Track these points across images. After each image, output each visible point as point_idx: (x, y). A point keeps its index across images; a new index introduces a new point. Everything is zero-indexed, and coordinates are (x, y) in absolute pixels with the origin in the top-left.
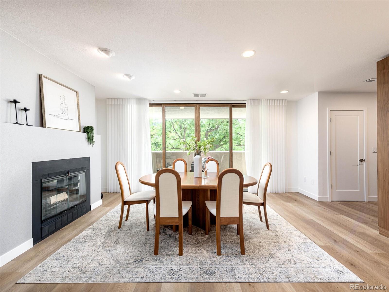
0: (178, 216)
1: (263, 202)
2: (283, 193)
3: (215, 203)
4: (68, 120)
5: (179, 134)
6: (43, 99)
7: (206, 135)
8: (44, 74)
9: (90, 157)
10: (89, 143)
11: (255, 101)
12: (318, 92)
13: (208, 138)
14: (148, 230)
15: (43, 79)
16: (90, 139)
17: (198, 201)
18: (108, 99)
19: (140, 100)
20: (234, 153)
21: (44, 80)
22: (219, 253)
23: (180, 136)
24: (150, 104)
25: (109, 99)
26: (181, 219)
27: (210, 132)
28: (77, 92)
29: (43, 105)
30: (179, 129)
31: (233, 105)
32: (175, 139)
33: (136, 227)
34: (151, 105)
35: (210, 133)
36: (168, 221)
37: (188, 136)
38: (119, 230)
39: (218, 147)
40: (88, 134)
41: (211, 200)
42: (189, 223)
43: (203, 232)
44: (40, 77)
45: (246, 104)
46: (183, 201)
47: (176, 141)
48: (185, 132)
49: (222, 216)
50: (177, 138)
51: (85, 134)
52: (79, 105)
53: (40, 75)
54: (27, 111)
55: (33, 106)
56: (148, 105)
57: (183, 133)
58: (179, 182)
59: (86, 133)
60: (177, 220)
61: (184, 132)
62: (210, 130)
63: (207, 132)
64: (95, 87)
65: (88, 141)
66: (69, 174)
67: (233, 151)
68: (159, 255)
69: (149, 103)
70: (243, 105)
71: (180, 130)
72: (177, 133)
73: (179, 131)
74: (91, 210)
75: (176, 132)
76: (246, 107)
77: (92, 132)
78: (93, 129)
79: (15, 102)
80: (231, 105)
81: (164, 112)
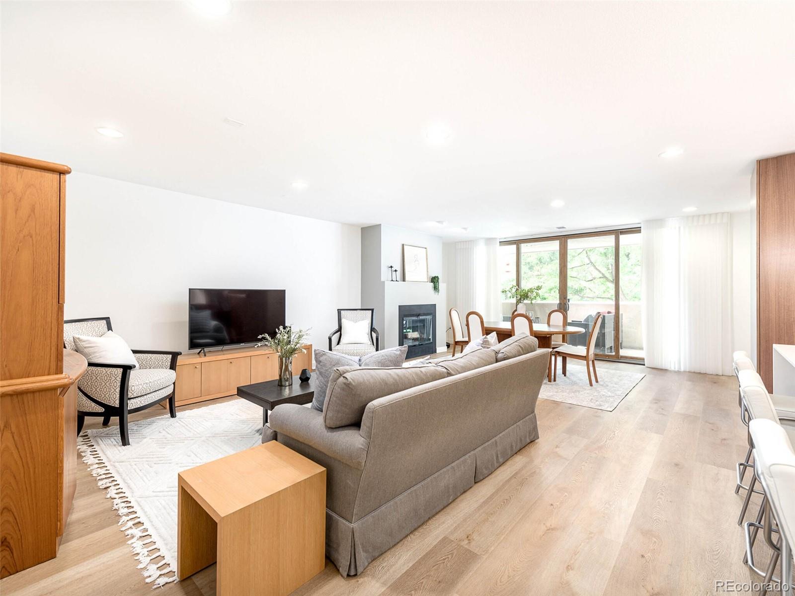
6: (405, 261)
8: (405, 243)
10: (435, 291)
16: (436, 288)
19: (489, 241)
21: (405, 247)
28: (426, 249)
29: (404, 266)
31: (620, 232)
34: (502, 243)
40: (434, 284)
44: (403, 245)
45: (642, 228)
51: (432, 283)
52: (428, 259)
54: (397, 272)
55: (399, 269)
56: (499, 243)
70: (636, 230)
74: (436, 352)
76: (640, 232)
77: (438, 281)
78: (438, 279)
79: (391, 267)
80: (618, 233)
81: (518, 249)
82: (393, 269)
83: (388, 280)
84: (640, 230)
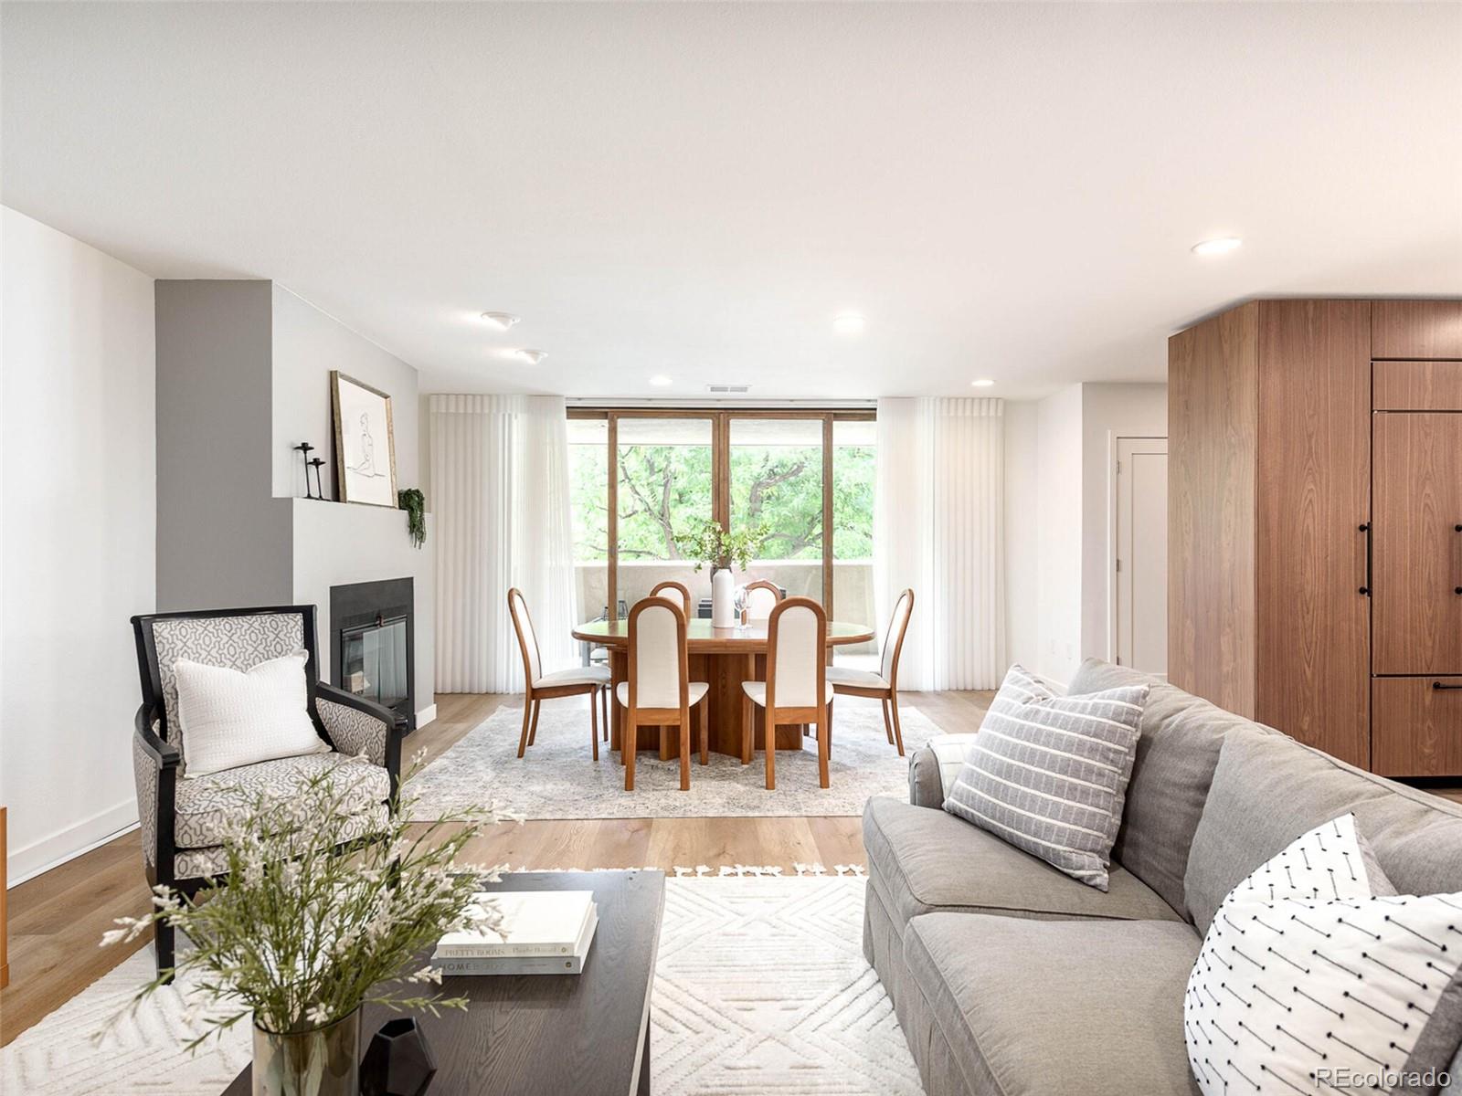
0: (678, 706)
1: (889, 687)
2: (989, 690)
3: (762, 687)
4: (376, 477)
5: (645, 492)
6: (341, 432)
7: (753, 498)
8: (341, 370)
9: (412, 578)
10: (412, 537)
11: (905, 403)
12: (1080, 385)
13: (763, 509)
14: (596, 758)
15: (340, 381)
16: (416, 528)
17: (724, 687)
18: (435, 396)
19: (538, 402)
20: (837, 566)
21: (338, 383)
22: (770, 786)
23: (649, 500)
24: (570, 410)
25: (438, 394)
26: (686, 712)
27: (769, 485)
28: (386, 397)
29: (338, 447)
30: (645, 474)
31: (835, 414)
32: (630, 516)
33: (563, 755)
34: (575, 412)
35: (769, 490)
36: (657, 717)
37: (681, 502)
38: (521, 760)
39: (805, 546)
40: (411, 516)
41: (756, 680)
42: (702, 737)
43: (734, 760)
44: (333, 377)
45: (875, 409)
46: (690, 681)
47: (632, 522)
48: (669, 485)
49: (778, 703)
50: (636, 508)
51: (405, 513)
52: (392, 433)
53: (331, 372)
54: (320, 466)
55: (325, 453)
56: (564, 414)
57: (661, 490)
58: (681, 629)
59: (405, 509)
60: (677, 715)
61: (665, 485)
62: (770, 477)
63: (758, 485)
64: (416, 370)
65: (411, 532)
66: (383, 621)
67: (835, 562)
68: (636, 791)
69: (568, 408)
70: (868, 414)
71: (651, 480)
72: (637, 489)
73: (645, 483)
74: (415, 728)
75: (633, 487)
76: (875, 419)
77: (420, 504)
78: (421, 499)
79: (305, 448)
80: (831, 415)
81: (613, 432)
82: (311, 455)
83: (298, 497)
84: (875, 414)
